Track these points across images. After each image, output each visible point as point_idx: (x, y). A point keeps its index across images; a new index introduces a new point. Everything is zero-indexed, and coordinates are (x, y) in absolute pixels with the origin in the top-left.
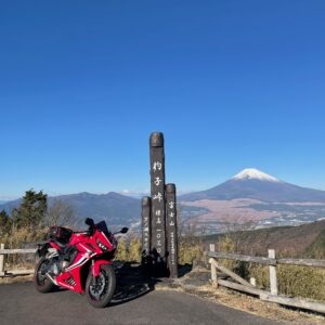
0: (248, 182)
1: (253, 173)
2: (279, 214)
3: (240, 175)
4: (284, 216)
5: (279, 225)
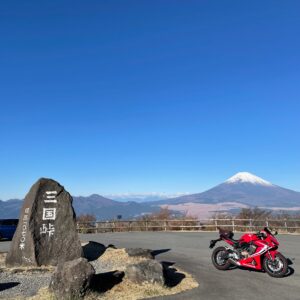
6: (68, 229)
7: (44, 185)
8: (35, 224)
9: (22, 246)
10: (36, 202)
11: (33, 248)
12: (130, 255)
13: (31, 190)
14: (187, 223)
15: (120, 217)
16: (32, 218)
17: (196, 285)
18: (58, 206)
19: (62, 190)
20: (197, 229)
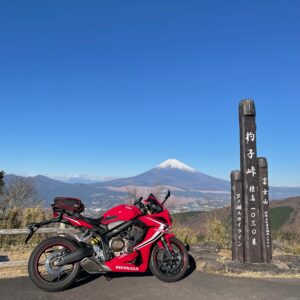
0: (171, 171)
1: (175, 163)
2: (194, 200)
3: (163, 165)
4: (198, 203)
5: (195, 210)
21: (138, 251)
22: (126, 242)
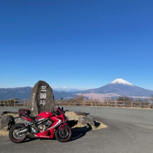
6: (51, 103)
7: (41, 84)
8: (38, 100)
9: (32, 109)
10: (38, 90)
11: (37, 110)
12: (77, 114)
13: (35, 85)
14: (93, 103)
15: (62, 99)
16: (36, 98)
17: (106, 126)
18: (47, 93)
19: (48, 86)
20: (99, 105)
21: (49, 131)
22: (44, 127)
